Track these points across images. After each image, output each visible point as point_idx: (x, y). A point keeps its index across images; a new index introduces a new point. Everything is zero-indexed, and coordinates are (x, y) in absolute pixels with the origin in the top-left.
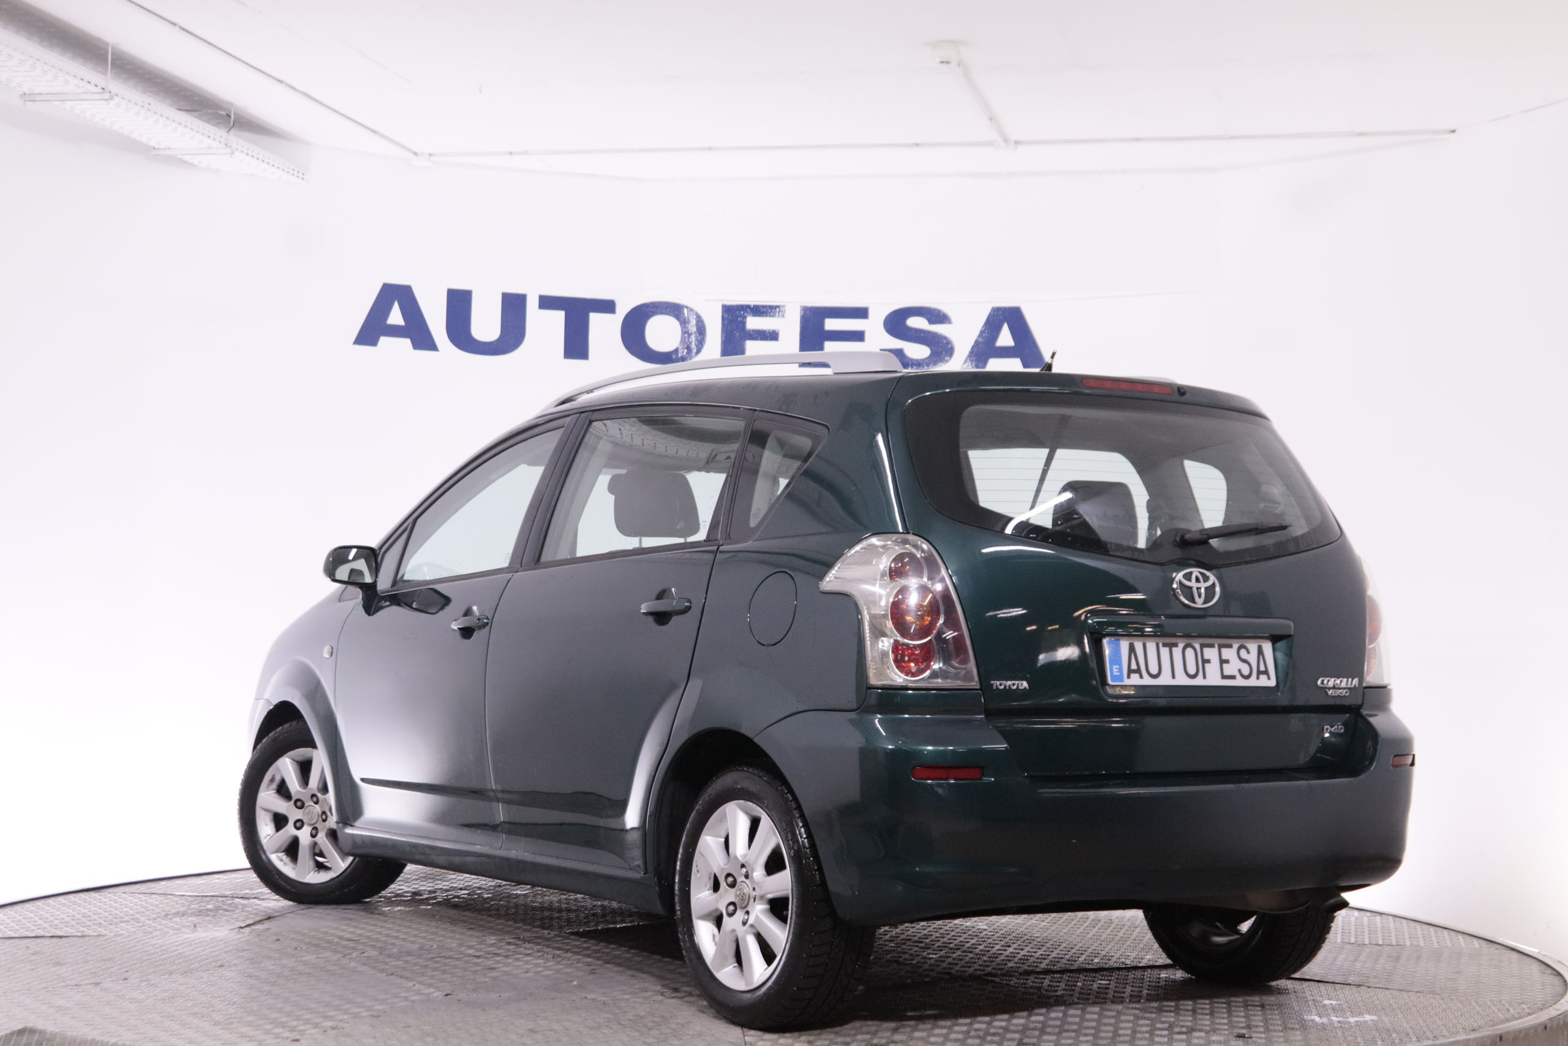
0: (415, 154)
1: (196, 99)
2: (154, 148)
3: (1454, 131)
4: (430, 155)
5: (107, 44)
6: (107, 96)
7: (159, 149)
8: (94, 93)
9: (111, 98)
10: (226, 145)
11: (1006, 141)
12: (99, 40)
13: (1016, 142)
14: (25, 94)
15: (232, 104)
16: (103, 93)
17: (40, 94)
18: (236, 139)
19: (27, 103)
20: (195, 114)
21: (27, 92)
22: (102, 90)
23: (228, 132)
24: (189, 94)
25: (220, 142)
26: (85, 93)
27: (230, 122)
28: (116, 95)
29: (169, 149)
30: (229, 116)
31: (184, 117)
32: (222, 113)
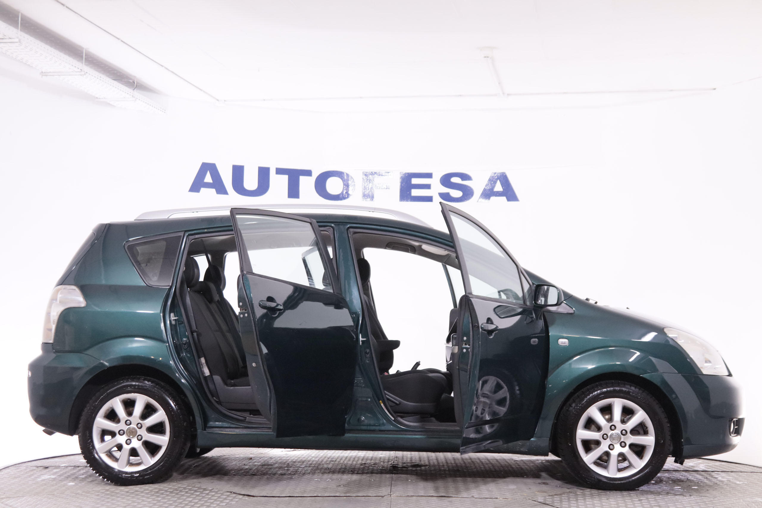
0: (218, 100)
1: (119, 74)
2: (97, 98)
3: (715, 89)
4: (225, 101)
5: (83, 48)
6: (83, 73)
7: (100, 98)
8: (77, 72)
9: (85, 74)
10: (133, 96)
11: (503, 94)
12: (80, 47)
13: (508, 95)
14: (42, 72)
15: (135, 77)
16: (81, 72)
17: (50, 72)
18: (137, 93)
19: (43, 76)
20: (118, 81)
21: (43, 71)
22: (80, 71)
23: (134, 90)
24: (116, 72)
25: (130, 95)
26: (73, 72)
27: (134, 85)
28: (87, 73)
29: (105, 98)
30: (134, 83)
31: (116, 83)
32: (131, 81)
